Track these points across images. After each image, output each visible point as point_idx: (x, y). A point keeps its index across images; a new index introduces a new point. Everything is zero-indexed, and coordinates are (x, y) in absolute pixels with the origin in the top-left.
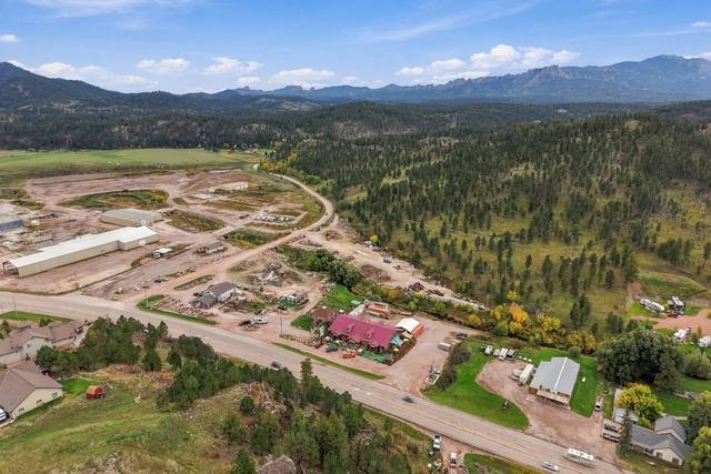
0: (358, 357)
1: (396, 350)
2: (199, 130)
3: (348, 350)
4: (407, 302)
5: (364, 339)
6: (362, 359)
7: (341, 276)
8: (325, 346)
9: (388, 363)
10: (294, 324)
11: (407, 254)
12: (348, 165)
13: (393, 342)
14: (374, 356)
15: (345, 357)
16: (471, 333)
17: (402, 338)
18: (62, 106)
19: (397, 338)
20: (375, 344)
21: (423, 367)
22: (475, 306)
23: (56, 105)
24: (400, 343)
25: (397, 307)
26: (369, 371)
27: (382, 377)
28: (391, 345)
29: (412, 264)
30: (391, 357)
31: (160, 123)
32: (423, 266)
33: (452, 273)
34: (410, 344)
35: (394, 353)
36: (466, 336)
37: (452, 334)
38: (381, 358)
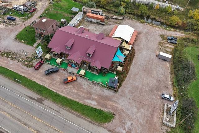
8: (46, 67)
10: (19, 38)
15: (67, 83)
20: (98, 65)
22: (173, 7)
25: (109, 11)
35: (118, 73)
36: (176, 39)
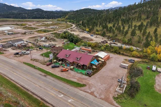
0: (70, 71)
1: (94, 67)
2: (45, 15)
3: (66, 67)
4: (100, 47)
5: (75, 61)
6: (72, 73)
7: (72, 39)
8: (53, 65)
9: (89, 75)
11: (99, 33)
12: (82, 18)
13: (93, 63)
14: (81, 71)
15: (62, 71)
16: (136, 60)
17: (98, 61)
18: (14, 11)
19: (95, 61)
20: (81, 63)
21: (113, 78)
22: (134, 48)
23: (13, 11)
24: (97, 63)
25: (95, 49)
26: (75, 80)
27: (84, 85)
28: (92, 65)
29: (102, 36)
30: (91, 71)
31: (35, 13)
32: (107, 36)
33: (120, 37)
34: (103, 64)
35: (93, 69)
36: (134, 60)
37: (126, 60)
38: (84, 72)
